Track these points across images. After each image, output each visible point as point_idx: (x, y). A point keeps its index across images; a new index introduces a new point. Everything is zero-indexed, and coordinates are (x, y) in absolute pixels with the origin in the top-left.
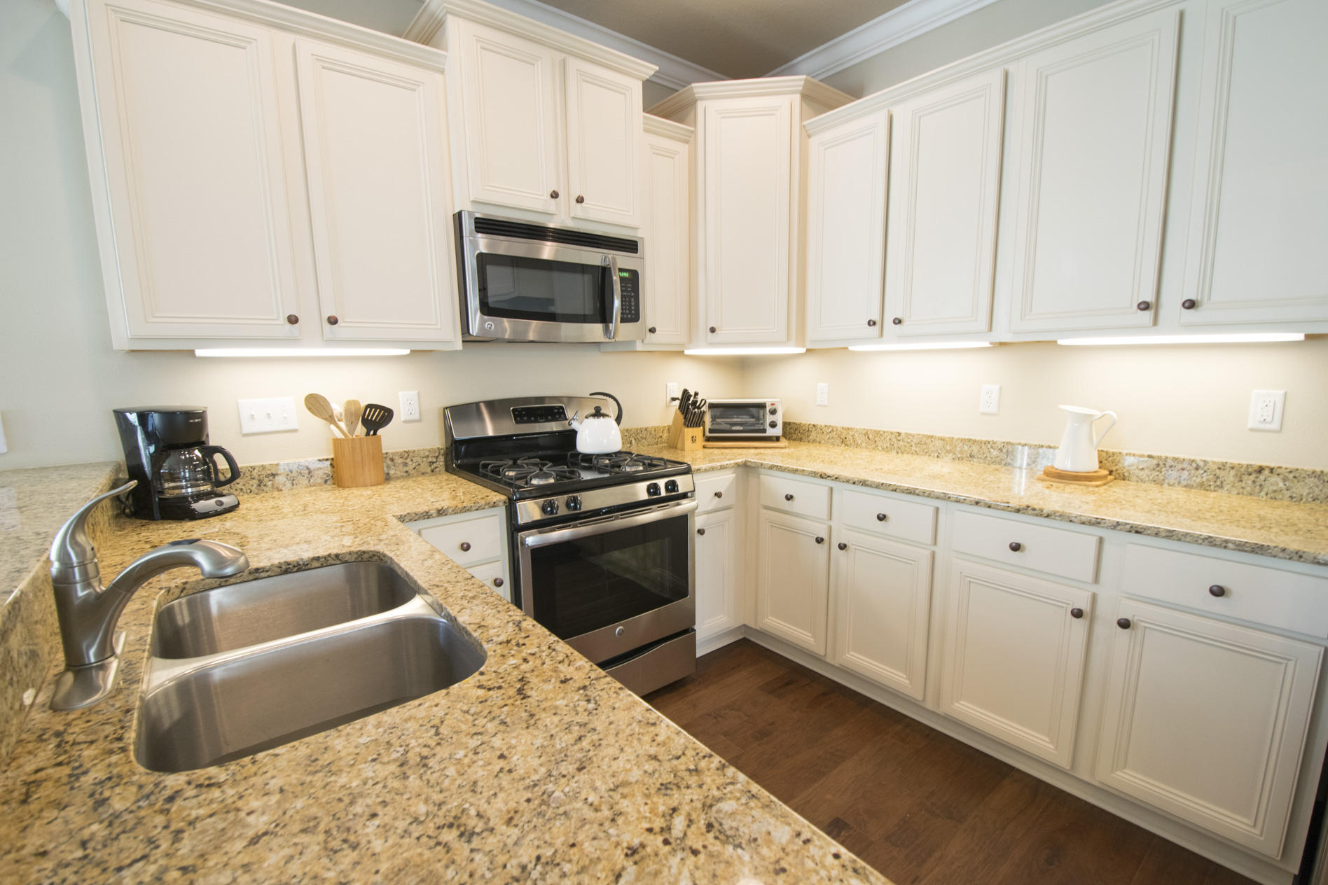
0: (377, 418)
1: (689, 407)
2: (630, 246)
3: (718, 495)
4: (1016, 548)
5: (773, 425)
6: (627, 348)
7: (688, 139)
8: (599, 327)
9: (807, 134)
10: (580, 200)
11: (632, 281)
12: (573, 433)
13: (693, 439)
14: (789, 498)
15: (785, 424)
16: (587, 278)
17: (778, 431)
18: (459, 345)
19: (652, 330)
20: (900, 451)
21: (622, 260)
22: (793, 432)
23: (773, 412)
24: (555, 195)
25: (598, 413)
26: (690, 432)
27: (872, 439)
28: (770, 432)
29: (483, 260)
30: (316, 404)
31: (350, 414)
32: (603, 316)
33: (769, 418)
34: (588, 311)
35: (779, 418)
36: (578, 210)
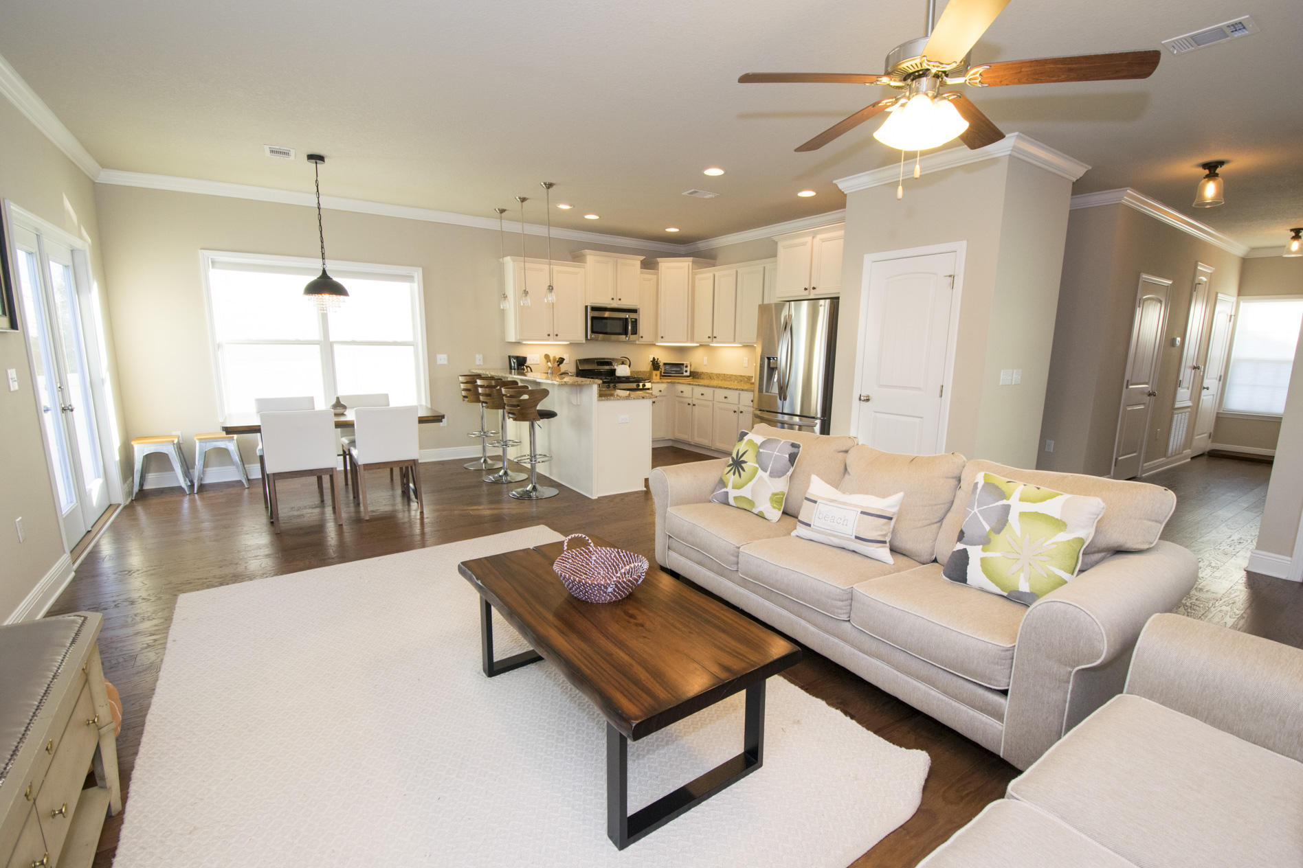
0: (561, 361)
1: (655, 364)
2: (635, 311)
3: (660, 391)
4: (726, 397)
5: (686, 371)
6: (633, 343)
7: (657, 274)
8: (624, 336)
9: (694, 274)
10: (620, 299)
11: (635, 323)
12: (615, 370)
13: (656, 375)
14: (682, 392)
15: (691, 372)
16: (621, 322)
17: (688, 374)
18: (584, 342)
19: (642, 337)
20: (725, 380)
21: (633, 316)
22: (694, 375)
23: (686, 367)
24: (613, 299)
25: (623, 363)
26: (655, 372)
27: (718, 376)
28: (685, 374)
29: (593, 318)
30: (547, 357)
31: (554, 359)
32: (626, 333)
33: (685, 369)
34: (621, 331)
35: (688, 369)
36: (619, 302)
